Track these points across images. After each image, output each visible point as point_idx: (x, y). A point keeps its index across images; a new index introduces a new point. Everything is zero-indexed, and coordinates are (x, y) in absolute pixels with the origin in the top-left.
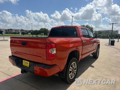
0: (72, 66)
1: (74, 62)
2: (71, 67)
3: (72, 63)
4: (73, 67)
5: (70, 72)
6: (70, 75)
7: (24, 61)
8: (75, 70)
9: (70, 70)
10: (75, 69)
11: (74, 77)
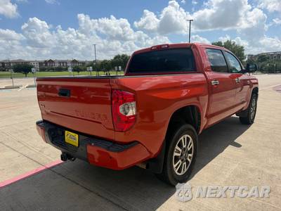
0: (180, 145)
1: (186, 136)
2: (177, 147)
3: (182, 138)
4: (184, 146)
5: (177, 159)
6: (175, 166)
7: (66, 132)
8: (190, 155)
9: (175, 154)
10: (190, 152)
11: (186, 170)
